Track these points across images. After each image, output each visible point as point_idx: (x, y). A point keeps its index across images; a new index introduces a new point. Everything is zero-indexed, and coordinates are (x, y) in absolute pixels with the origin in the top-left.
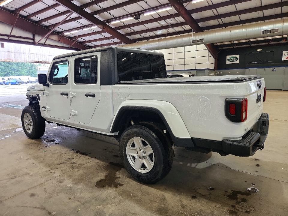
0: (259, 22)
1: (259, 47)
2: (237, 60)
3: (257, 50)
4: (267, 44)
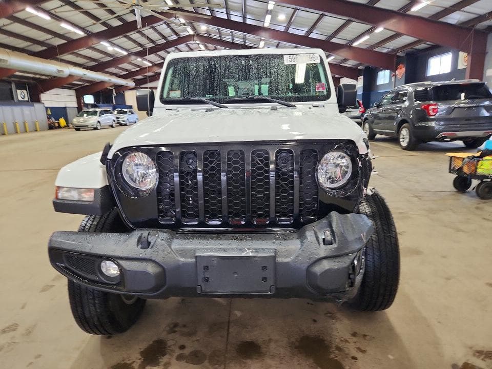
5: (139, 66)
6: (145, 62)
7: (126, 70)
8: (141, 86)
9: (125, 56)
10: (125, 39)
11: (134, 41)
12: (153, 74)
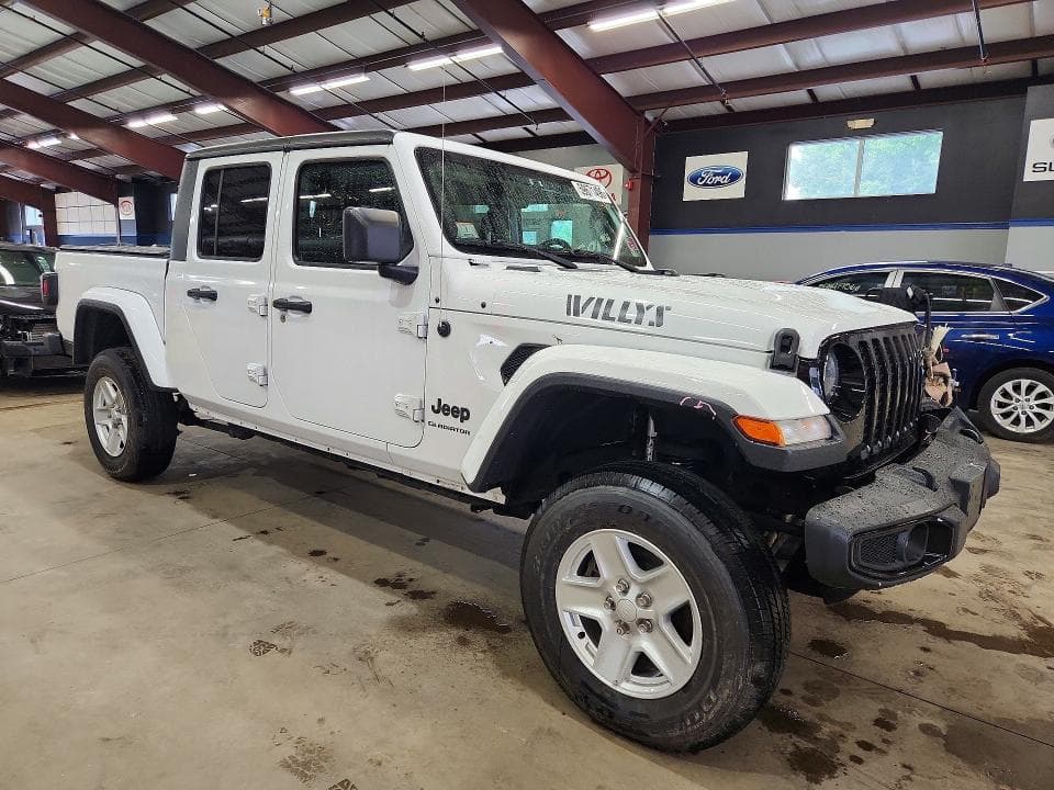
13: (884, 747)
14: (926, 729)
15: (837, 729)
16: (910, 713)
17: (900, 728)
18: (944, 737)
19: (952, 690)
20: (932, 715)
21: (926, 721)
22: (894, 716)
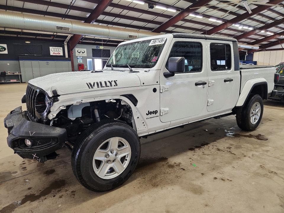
0: (40, 15)
1: (28, 39)
2: (4, 50)
3: (26, 42)
4: (34, 37)
5: (263, 36)
6: (268, 33)
7: (254, 39)
8: (266, 49)
9: (252, 31)
10: (249, 21)
11: (257, 21)
12: (276, 40)
13: (21, 165)
14: (16, 172)
15: (31, 162)
16: (21, 173)
17: (21, 169)
18: (11, 173)
19: (16, 183)
20: (17, 175)
21: (17, 173)
22: (23, 170)
